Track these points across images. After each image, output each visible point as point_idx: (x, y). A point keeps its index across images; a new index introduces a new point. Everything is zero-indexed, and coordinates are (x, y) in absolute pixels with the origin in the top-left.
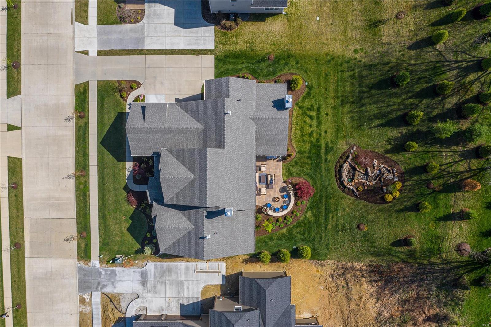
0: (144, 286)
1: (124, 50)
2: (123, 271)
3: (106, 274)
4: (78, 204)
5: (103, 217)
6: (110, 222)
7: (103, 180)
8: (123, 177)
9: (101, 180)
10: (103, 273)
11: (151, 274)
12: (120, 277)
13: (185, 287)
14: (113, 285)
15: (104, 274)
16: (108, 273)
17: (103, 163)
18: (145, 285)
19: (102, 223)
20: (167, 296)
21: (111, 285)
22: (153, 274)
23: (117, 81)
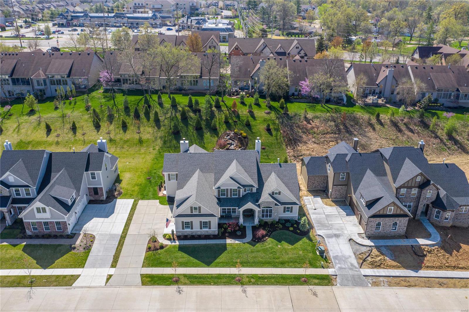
0: (340, 236)
1: (117, 248)
2: (331, 250)
3: (339, 263)
4: (272, 284)
5: (283, 264)
6: (286, 258)
7: (245, 263)
8: (240, 245)
9: (245, 264)
10: (339, 266)
11: (327, 232)
12: (338, 253)
13: (330, 214)
14: (348, 258)
15: (341, 265)
16: (337, 262)
17: (227, 263)
18: (338, 235)
19: (288, 265)
20: (342, 222)
21: (349, 260)
22: (326, 231)
23: (146, 252)
